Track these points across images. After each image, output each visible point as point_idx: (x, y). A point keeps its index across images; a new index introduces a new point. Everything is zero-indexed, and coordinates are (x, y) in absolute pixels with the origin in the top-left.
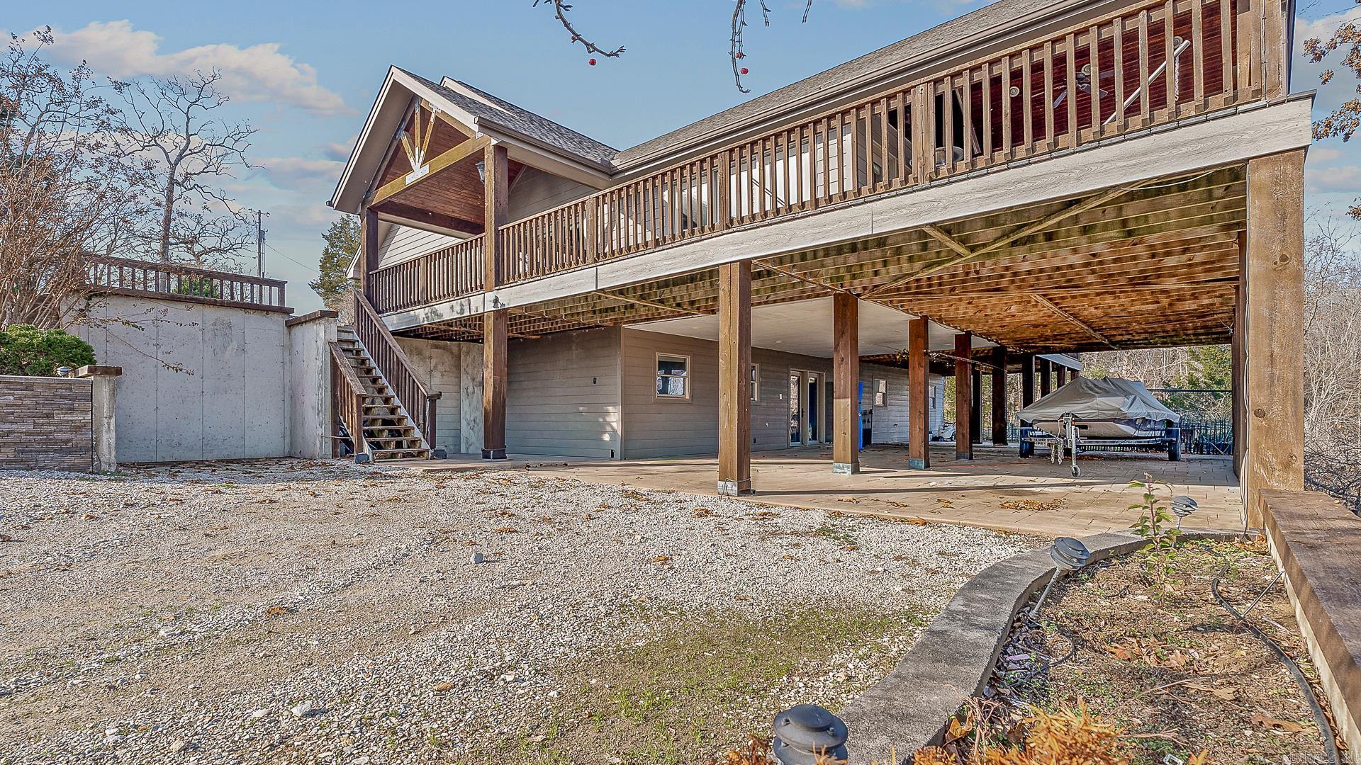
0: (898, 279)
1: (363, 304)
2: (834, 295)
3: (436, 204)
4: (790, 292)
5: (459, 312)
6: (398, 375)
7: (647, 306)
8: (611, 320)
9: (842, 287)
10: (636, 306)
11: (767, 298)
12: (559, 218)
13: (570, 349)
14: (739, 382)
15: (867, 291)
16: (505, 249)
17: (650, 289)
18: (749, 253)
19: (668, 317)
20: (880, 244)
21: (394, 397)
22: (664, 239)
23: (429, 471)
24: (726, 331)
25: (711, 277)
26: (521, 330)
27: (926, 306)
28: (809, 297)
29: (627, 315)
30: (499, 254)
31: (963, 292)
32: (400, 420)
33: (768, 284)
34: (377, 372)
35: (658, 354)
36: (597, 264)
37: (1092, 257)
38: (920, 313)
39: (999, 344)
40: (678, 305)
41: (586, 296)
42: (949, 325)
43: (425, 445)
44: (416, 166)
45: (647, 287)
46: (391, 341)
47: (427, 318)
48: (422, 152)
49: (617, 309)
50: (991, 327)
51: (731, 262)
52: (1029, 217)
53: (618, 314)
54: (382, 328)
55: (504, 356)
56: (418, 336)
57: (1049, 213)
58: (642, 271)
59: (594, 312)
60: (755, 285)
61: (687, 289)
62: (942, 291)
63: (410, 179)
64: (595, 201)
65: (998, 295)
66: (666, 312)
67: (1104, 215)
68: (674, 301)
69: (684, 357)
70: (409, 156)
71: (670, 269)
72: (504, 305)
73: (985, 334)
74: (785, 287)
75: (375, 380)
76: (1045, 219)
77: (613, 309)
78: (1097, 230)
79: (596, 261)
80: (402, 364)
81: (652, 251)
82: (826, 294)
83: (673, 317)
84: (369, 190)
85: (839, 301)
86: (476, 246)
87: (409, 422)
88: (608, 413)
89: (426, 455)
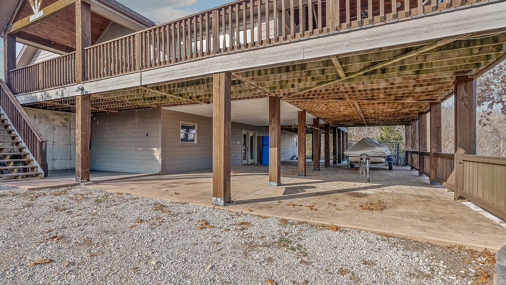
0: (303, 90)
1: (3, 88)
2: (269, 97)
3: (56, 38)
4: (248, 94)
5: (61, 95)
6: (24, 129)
7: (173, 97)
8: (155, 104)
9: (274, 93)
10: (168, 97)
11: (236, 97)
12: (120, 44)
13: (135, 118)
14: (225, 141)
15: (285, 96)
16: (89, 61)
17: (174, 87)
18: (230, 68)
19: (185, 104)
20: (302, 69)
21: (21, 142)
22: (181, 58)
23: (33, 189)
24: (217, 111)
25: (208, 82)
26: (106, 107)
27: (307, 105)
28: (257, 97)
29: (163, 102)
30: (84, 63)
31: (327, 99)
32: (25, 155)
33: (238, 89)
34: (12, 127)
35: (181, 122)
36: (141, 71)
37: (391, 85)
38: (303, 108)
39: (327, 123)
40: (191, 98)
41: (137, 89)
42: (312, 114)
43: (40, 170)
44: (35, 10)
45: (172, 86)
46: (20, 110)
47: (42, 97)
48: (39, 3)
49: (157, 99)
50: (328, 116)
51: (220, 73)
52: (384, 57)
53: (158, 101)
54: (15, 102)
55: (88, 121)
56: (45, 108)
57: (395, 56)
58: (167, 76)
59: (145, 99)
60: (233, 88)
61: (195, 89)
62: (318, 98)
63: (32, 18)
64: (140, 35)
65: (340, 101)
66: (184, 101)
67: (417, 60)
68: (188, 95)
69: (194, 124)
70: (31, 5)
71: (184, 75)
72: (86, 92)
73: (324, 119)
74: (246, 91)
75: (10, 132)
76: (393, 59)
77: (155, 98)
78: (408, 69)
79: (141, 69)
80: (27, 124)
81: (173, 64)
82: (265, 96)
83: (189, 104)
84: (8, 24)
85: (271, 100)
86: (72, 58)
87: (31, 157)
88: (153, 151)
89: (40, 176)
